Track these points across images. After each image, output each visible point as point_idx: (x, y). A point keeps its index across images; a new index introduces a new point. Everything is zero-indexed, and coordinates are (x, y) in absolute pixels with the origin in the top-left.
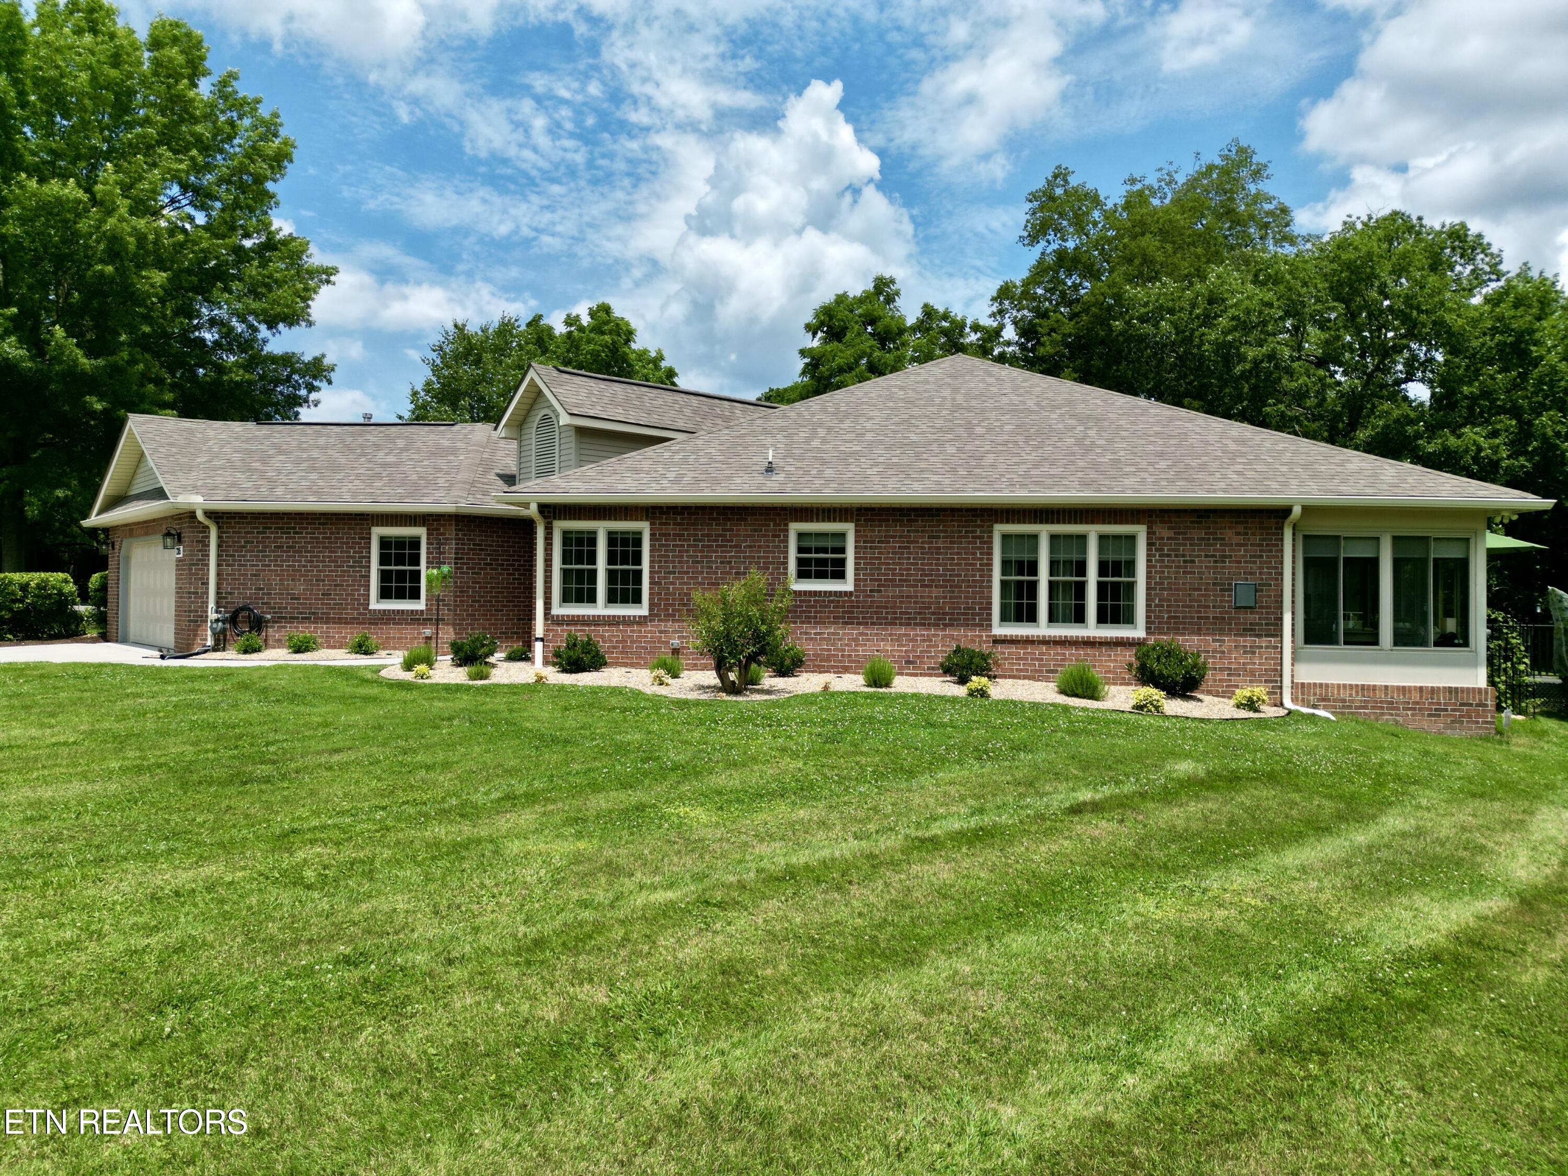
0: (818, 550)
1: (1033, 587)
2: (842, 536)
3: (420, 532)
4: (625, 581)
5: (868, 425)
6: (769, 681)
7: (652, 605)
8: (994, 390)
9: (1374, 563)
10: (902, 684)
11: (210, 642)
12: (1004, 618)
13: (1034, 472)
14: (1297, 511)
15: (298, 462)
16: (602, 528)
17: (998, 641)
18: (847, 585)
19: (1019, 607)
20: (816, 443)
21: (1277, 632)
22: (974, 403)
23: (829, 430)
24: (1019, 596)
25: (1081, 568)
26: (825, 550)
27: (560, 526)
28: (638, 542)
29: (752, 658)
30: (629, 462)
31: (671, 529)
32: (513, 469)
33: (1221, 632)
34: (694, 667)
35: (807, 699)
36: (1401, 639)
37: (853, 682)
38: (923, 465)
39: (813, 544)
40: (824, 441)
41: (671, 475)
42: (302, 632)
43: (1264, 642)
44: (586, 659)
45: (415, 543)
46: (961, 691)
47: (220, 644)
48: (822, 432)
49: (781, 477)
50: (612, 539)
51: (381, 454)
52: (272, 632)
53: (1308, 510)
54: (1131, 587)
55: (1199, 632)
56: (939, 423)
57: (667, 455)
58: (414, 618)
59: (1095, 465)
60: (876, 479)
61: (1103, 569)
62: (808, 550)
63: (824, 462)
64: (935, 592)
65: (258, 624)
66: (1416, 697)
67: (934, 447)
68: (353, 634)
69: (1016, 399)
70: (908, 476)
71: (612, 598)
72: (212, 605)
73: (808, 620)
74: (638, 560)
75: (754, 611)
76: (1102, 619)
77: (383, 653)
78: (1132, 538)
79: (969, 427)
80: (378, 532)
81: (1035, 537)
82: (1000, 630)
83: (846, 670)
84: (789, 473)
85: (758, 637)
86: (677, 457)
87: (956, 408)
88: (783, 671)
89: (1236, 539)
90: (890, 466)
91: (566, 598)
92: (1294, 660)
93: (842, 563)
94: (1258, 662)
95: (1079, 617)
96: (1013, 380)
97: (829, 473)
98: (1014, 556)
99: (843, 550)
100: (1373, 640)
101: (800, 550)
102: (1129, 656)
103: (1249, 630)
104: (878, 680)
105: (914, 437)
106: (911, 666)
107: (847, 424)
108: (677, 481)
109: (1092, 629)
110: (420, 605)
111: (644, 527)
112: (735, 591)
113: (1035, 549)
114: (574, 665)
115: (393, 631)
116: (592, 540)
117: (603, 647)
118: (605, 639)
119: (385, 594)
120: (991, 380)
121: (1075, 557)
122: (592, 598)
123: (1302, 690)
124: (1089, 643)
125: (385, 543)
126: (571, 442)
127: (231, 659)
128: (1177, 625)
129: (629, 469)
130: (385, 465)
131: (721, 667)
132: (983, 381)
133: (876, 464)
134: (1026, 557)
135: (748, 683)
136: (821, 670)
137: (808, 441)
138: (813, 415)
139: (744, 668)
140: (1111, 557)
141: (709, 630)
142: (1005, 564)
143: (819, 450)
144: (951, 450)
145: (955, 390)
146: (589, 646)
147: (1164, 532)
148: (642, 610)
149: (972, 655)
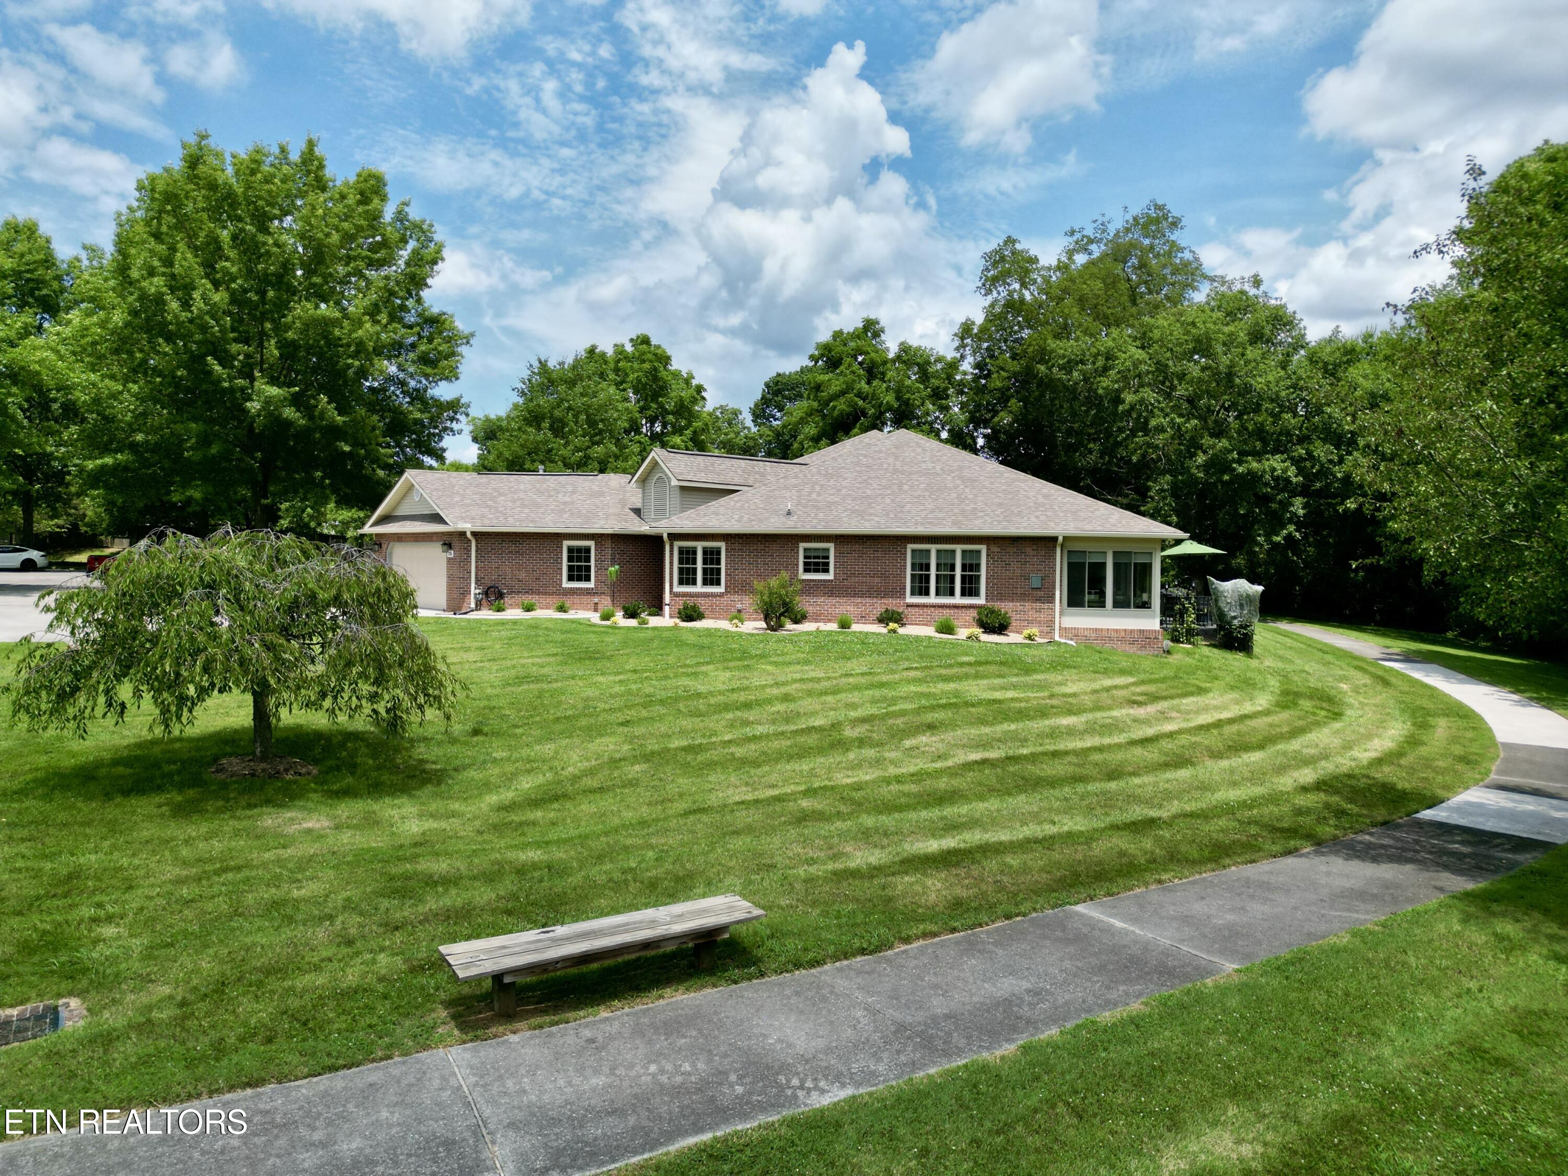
0: (815, 557)
1: (928, 577)
2: (828, 550)
3: (591, 544)
4: (712, 574)
5: (844, 484)
6: (789, 626)
7: (726, 587)
8: (919, 458)
9: (1103, 565)
10: (855, 627)
11: (473, 605)
12: (913, 594)
13: (930, 516)
14: (1060, 539)
15: (514, 501)
16: (700, 546)
17: (908, 606)
18: (830, 576)
19: (921, 588)
20: (814, 496)
21: (1051, 599)
22: (905, 468)
23: (822, 486)
24: (921, 582)
25: (953, 567)
26: (818, 557)
27: (678, 544)
28: (718, 552)
29: (782, 614)
30: (712, 509)
31: (737, 546)
32: (639, 505)
33: (1024, 600)
34: (749, 620)
35: (808, 633)
36: (1117, 604)
37: (833, 626)
38: (871, 511)
39: (812, 554)
40: (819, 494)
41: (736, 517)
42: (528, 599)
43: (1046, 606)
44: (695, 615)
45: (588, 550)
46: (885, 631)
47: (479, 606)
48: (817, 488)
49: (795, 518)
50: (705, 552)
51: (560, 496)
52: (507, 600)
53: (1065, 538)
54: (979, 576)
55: (1013, 601)
56: (884, 482)
57: (732, 503)
58: (588, 592)
59: (963, 512)
60: (845, 519)
61: (964, 568)
62: (809, 557)
63: (818, 508)
64: (876, 580)
65: (500, 596)
66: (1123, 634)
67: (879, 499)
68: (556, 600)
69: (930, 465)
70: (863, 518)
71: (705, 582)
72: (473, 585)
73: (809, 595)
74: (719, 562)
75: (783, 592)
76: (963, 594)
77: (573, 612)
78: (979, 552)
79: (901, 484)
80: (566, 543)
81: (928, 551)
82: (910, 600)
83: (829, 621)
84: (799, 516)
85: (785, 604)
86: (738, 505)
87: (895, 471)
88: (796, 621)
89: (1032, 553)
90: (853, 512)
91: (681, 582)
92: (1061, 614)
93: (827, 564)
94: (1043, 617)
95: (952, 593)
96: (932, 450)
97: (821, 515)
98: (918, 561)
99: (828, 558)
100: (1102, 604)
101: (805, 557)
102: (974, 613)
103: (1039, 600)
104: (844, 625)
105: (869, 492)
106: (863, 618)
107: (832, 482)
108: (739, 521)
109: (958, 599)
110: (591, 585)
111: (722, 545)
112: (774, 582)
113: (929, 557)
114: (689, 618)
115: (576, 599)
116: (694, 552)
117: (702, 608)
118: (703, 604)
119: (571, 578)
120: (919, 450)
121: (949, 562)
122: (694, 583)
123: (1064, 631)
124: (956, 607)
125: (570, 550)
126: (677, 494)
127: (487, 614)
128: (1001, 597)
129: (714, 513)
130: (565, 503)
131: (767, 618)
132: (914, 451)
133: (847, 510)
134: (924, 562)
135: (779, 626)
136: (817, 621)
137: (810, 494)
138: (813, 476)
139: (778, 618)
140: (968, 562)
141: (762, 601)
142: (913, 565)
143: (816, 501)
144: (888, 501)
145: (897, 458)
146: (694, 608)
147: (995, 549)
148: (721, 589)
149: (894, 612)
